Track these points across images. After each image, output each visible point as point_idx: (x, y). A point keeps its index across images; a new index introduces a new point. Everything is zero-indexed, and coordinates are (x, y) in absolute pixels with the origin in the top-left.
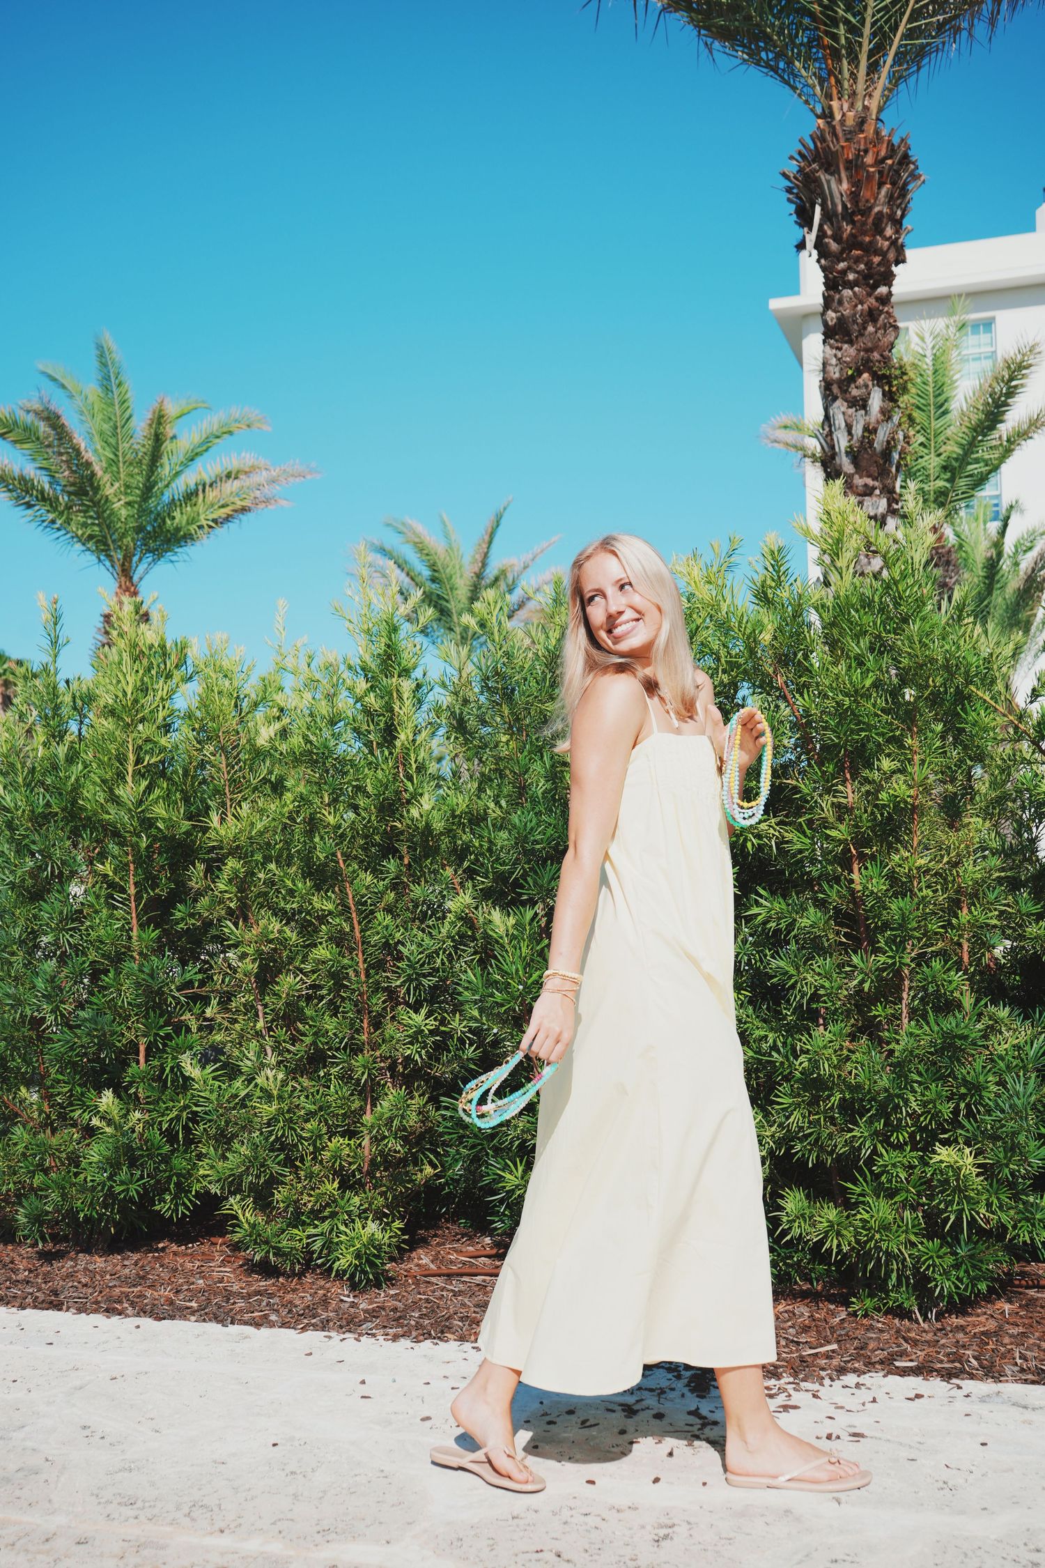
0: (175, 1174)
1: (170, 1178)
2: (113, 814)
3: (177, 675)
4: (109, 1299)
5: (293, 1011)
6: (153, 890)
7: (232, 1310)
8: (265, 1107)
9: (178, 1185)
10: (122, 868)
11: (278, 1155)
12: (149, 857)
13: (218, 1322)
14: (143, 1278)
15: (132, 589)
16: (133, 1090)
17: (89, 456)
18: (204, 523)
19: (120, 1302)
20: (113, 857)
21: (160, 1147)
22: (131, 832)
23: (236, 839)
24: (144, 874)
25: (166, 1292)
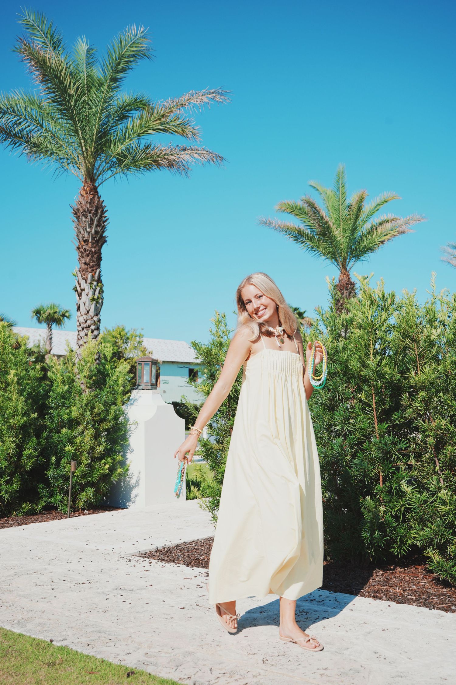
0: (399, 535)
1: (397, 537)
2: (365, 372)
3: (391, 308)
4: (373, 591)
5: (452, 463)
6: (384, 406)
7: (432, 602)
8: (443, 507)
9: (401, 540)
10: (369, 396)
11: (450, 530)
12: (381, 391)
13: (427, 607)
14: (387, 582)
15: (347, 274)
16: (378, 496)
17: (327, 219)
18: (377, 243)
19: (379, 593)
20: (365, 391)
21: (392, 523)
22: (373, 380)
23: (423, 383)
24: (380, 398)
25: (399, 590)
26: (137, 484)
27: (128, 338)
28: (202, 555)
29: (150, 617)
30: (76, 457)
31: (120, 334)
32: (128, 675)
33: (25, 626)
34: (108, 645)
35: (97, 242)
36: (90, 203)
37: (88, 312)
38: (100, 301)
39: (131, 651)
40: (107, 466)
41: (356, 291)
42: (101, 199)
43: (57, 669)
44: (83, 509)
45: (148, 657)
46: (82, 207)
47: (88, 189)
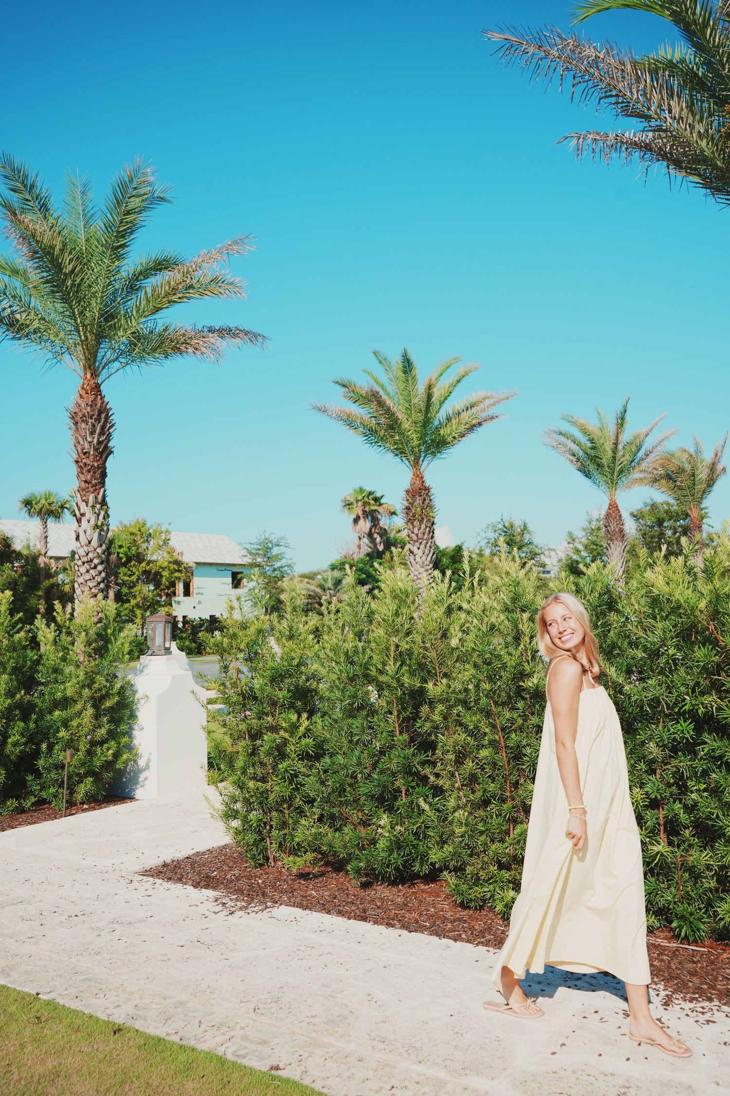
1: (416, 856)
4: (389, 917)
5: (474, 778)
6: (405, 713)
7: (445, 929)
8: (459, 829)
10: (390, 702)
11: (467, 852)
13: (438, 936)
14: (406, 905)
15: (421, 475)
16: (399, 812)
17: (394, 409)
18: (456, 435)
19: (394, 919)
20: (386, 697)
22: (393, 687)
23: (441, 695)
24: (401, 706)
25: (415, 915)
26: (147, 766)
27: (150, 535)
28: (214, 871)
29: (146, 959)
30: (71, 744)
31: (140, 531)
32: (115, 1032)
33: (10, 976)
34: (97, 996)
35: (101, 453)
36: (91, 406)
37: (90, 542)
38: (105, 528)
39: (121, 1003)
40: (111, 752)
41: (432, 498)
42: (106, 400)
43: (42, 1028)
44: (83, 803)
45: (137, 1010)
46: (81, 411)
47: (88, 388)
